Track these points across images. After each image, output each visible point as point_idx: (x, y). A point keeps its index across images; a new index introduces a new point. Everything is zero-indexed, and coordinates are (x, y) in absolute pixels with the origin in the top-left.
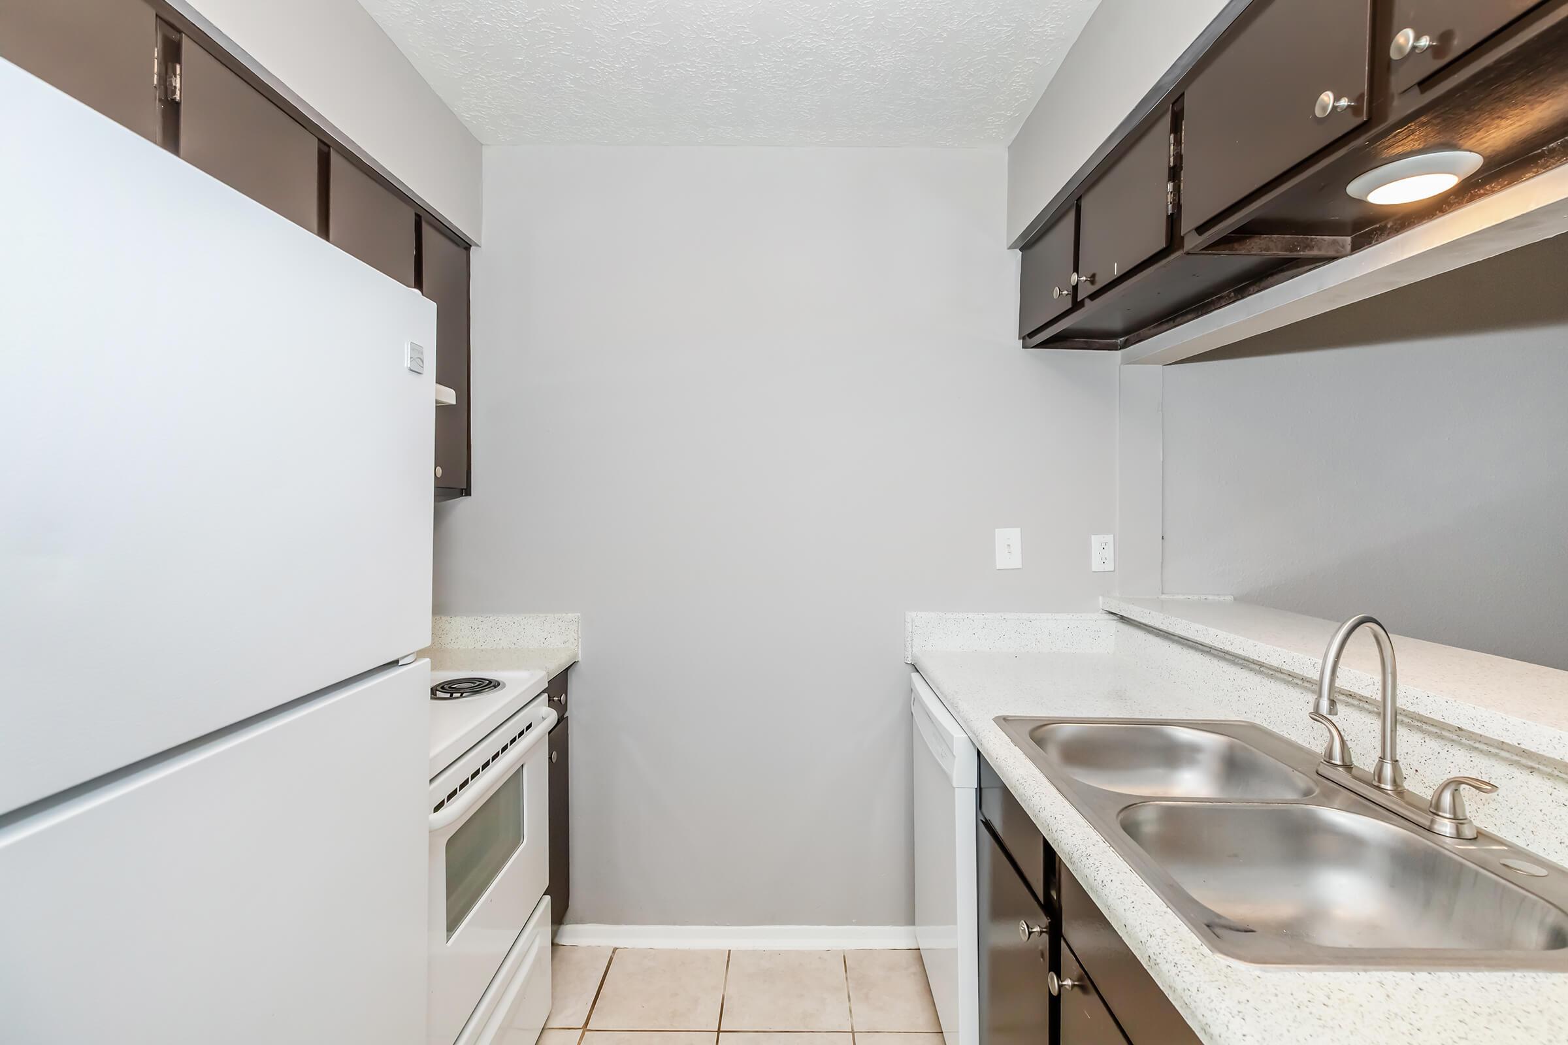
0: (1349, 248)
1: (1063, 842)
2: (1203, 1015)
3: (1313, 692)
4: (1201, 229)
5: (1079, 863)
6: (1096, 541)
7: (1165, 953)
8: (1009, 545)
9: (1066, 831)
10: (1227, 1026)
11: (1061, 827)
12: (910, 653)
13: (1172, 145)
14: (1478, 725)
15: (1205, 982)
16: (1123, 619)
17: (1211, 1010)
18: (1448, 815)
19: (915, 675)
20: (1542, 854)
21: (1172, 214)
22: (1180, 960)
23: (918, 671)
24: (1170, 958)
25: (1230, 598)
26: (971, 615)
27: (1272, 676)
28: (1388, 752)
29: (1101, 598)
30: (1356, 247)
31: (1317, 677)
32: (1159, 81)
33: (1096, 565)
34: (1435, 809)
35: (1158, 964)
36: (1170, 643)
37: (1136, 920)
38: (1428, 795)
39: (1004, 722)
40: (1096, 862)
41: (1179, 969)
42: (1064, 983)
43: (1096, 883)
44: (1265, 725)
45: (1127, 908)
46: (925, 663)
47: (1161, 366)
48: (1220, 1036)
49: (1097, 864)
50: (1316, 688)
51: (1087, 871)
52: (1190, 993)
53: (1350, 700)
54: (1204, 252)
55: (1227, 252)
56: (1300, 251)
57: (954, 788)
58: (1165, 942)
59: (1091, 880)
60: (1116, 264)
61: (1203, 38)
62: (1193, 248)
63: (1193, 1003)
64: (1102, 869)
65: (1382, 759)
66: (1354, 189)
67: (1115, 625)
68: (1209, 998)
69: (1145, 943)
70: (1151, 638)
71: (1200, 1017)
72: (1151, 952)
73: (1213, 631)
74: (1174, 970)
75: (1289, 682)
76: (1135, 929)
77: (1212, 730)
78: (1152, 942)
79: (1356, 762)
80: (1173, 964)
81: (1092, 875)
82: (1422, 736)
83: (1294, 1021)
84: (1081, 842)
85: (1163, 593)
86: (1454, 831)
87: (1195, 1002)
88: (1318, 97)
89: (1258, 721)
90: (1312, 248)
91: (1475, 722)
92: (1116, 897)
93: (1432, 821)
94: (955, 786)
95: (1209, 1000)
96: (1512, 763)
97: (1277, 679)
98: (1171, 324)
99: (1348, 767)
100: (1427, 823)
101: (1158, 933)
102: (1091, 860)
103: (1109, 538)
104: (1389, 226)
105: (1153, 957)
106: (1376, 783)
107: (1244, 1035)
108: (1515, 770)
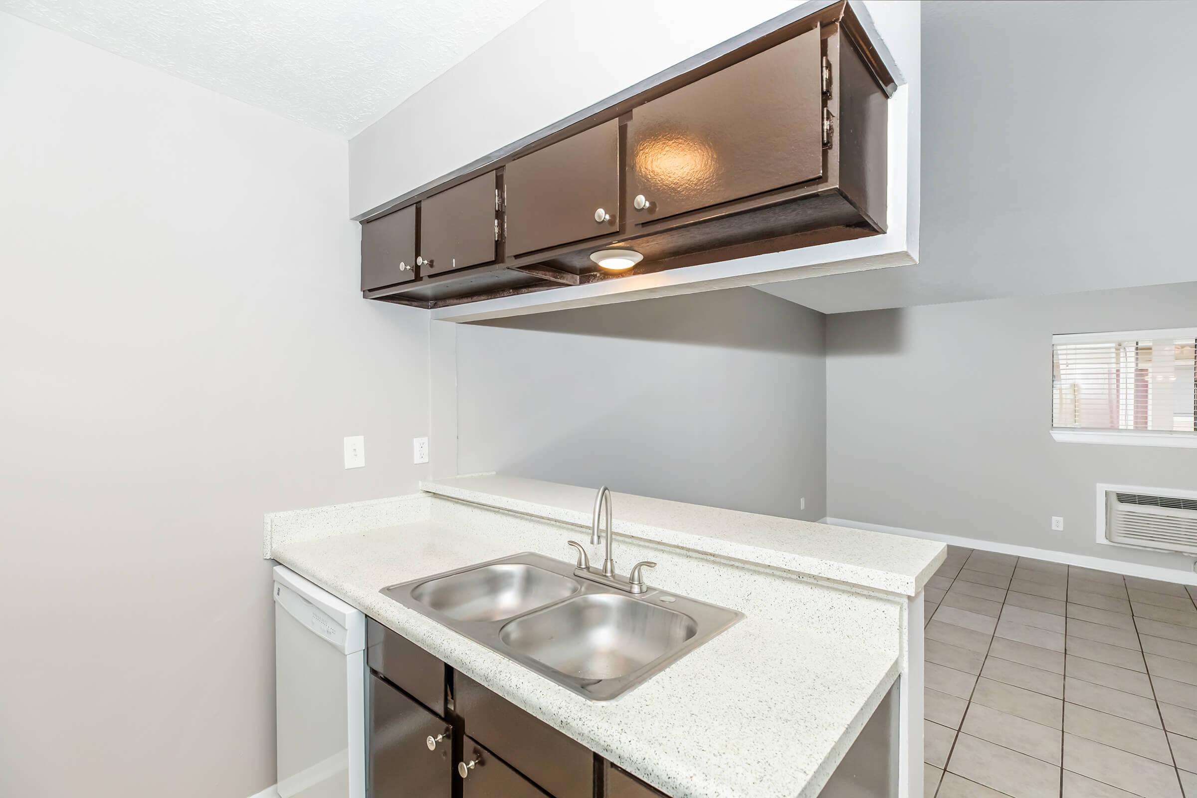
0: (578, 281)
1: (478, 669)
2: (605, 741)
3: (588, 534)
4: (517, 257)
5: (495, 679)
6: (417, 442)
7: (572, 715)
8: (355, 450)
9: (477, 660)
10: (620, 741)
11: (473, 659)
12: (269, 549)
13: (497, 197)
14: (645, 535)
15: (599, 722)
16: (435, 495)
17: (608, 736)
18: (636, 583)
19: (278, 569)
20: (669, 590)
21: (498, 240)
22: (582, 715)
23: (280, 564)
24: (576, 717)
25: (494, 473)
26: (324, 508)
27: (538, 522)
28: (608, 558)
29: (420, 482)
30: (581, 283)
31: (591, 525)
32: (491, 154)
33: (417, 460)
34: (631, 581)
35: (569, 723)
36: (473, 508)
37: (547, 702)
38: (628, 575)
39: (388, 591)
40: (507, 674)
41: (583, 721)
42: (470, 766)
43: (512, 688)
44: (537, 552)
45: (538, 697)
46: (288, 556)
47: (454, 323)
48: (617, 749)
49: (509, 675)
50: (590, 531)
51: (502, 683)
52: (594, 732)
53: (581, 529)
54: (516, 269)
55: (527, 272)
56: (558, 279)
57: (346, 655)
58: (569, 708)
59: (507, 687)
60: (454, 260)
61: (521, 141)
62: (512, 266)
63: (597, 738)
64: (513, 677)
65: (606, 560)
66: (593, 257)
67: (429, 501)
68: (605, 730)
69: (557, 714)
70: (458, 507)
71: (602, 743)
72: (562, 718)
73: (505, 499)
74: (581, 723)
75: (548, 524)
76: (549, 708)
77: (514, 562)
78: (561, 712)
79: (592, 564)
80: (579, 719)
81: (508, 685)
82: (618, 543)
83: (642, 721)
84: (491, 665)
85: (458, 474)
86: (639, 590)
87: (598, 736)
88: (596, 210)
89: (532, 551)
90: (564, 279)
91: (643, 533)
92: (529, 692)
93: (631, 587)
94: (346, 654)
95: (606, 731)
96: (656, 549)
97: (542, 523)
98: (470, 299)
99: (588, 568)
100: (628, 589)
101: (564, 704)
102: (503, 675)
103: (425, 439)
104: (598, 276)
105: (564, 720)
106: (604, 574)
107: (630, 742)
108: (657, 553)
